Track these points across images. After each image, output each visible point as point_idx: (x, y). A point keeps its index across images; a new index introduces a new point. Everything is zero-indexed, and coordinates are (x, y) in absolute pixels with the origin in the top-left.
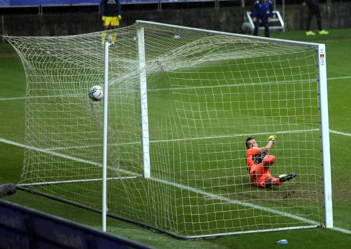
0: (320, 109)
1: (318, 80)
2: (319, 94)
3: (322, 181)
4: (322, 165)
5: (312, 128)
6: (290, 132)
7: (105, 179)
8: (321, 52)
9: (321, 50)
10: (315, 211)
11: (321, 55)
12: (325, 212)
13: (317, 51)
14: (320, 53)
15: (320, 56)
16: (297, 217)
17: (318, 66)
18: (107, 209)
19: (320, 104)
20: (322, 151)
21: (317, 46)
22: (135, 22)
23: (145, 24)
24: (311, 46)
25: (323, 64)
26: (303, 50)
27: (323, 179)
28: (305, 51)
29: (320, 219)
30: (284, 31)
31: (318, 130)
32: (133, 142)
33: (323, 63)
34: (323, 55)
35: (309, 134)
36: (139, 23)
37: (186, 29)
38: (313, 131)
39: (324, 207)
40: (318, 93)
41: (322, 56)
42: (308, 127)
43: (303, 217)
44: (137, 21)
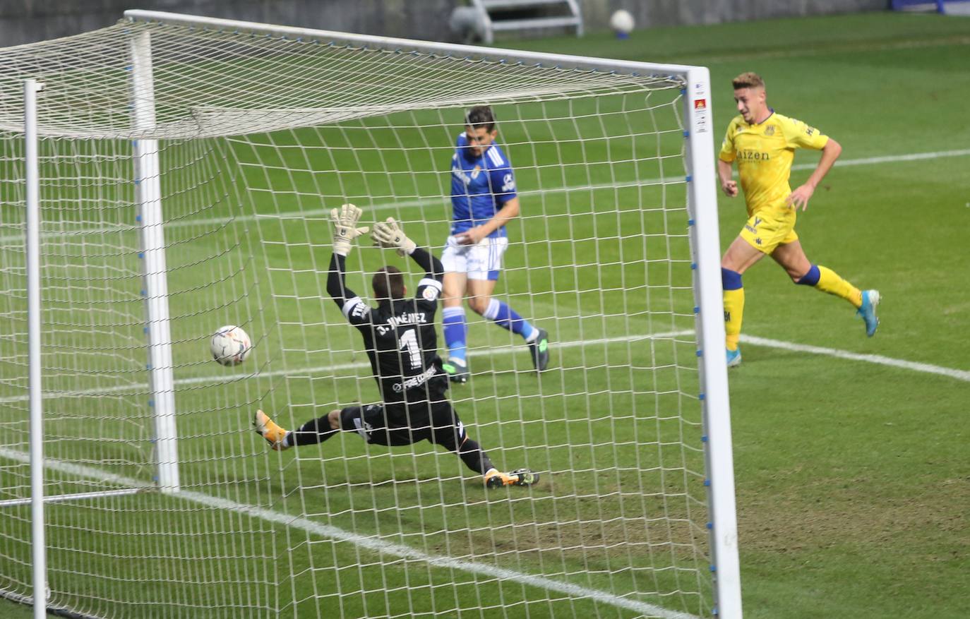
0: (695, 267)
1: (690, 179)
2: (692, 223)
3: (706, 488)
4: (706, 440)
5: (674, 327)
6: (606, 341)
7: (39, 500)
8: (698, 93)
9: (698, 86)
10: (687, 582)
11: (697, 102)
12: (716, 583)
13: (684, 90)
14: (694, 96)
15: (692, 104)
16: (630, 602)
17: (687, 135)
18: (46, 591)
19: (696, 253)
20: (703, 397)
21: (685, 75)
22: (122, 16)
23: (152, 20)
24: (665, 74)
25: (702, 130)
26: (641, 84)
27: (708, 484)
28: (649, 90)
29: (703, 606)
30: (580, 32)
31: (690, 332)
32: (122, 383)
33: (704, 127)
34: (703, 101)
35: (663, 346)
36: (136, 19)
37: (281, 34)
38: (677, 338)
39: (714, 571)
40: (690, 219)
41: (700, 104)
42: (661, 324)
43: (649, 601)
44: (127, 12)
